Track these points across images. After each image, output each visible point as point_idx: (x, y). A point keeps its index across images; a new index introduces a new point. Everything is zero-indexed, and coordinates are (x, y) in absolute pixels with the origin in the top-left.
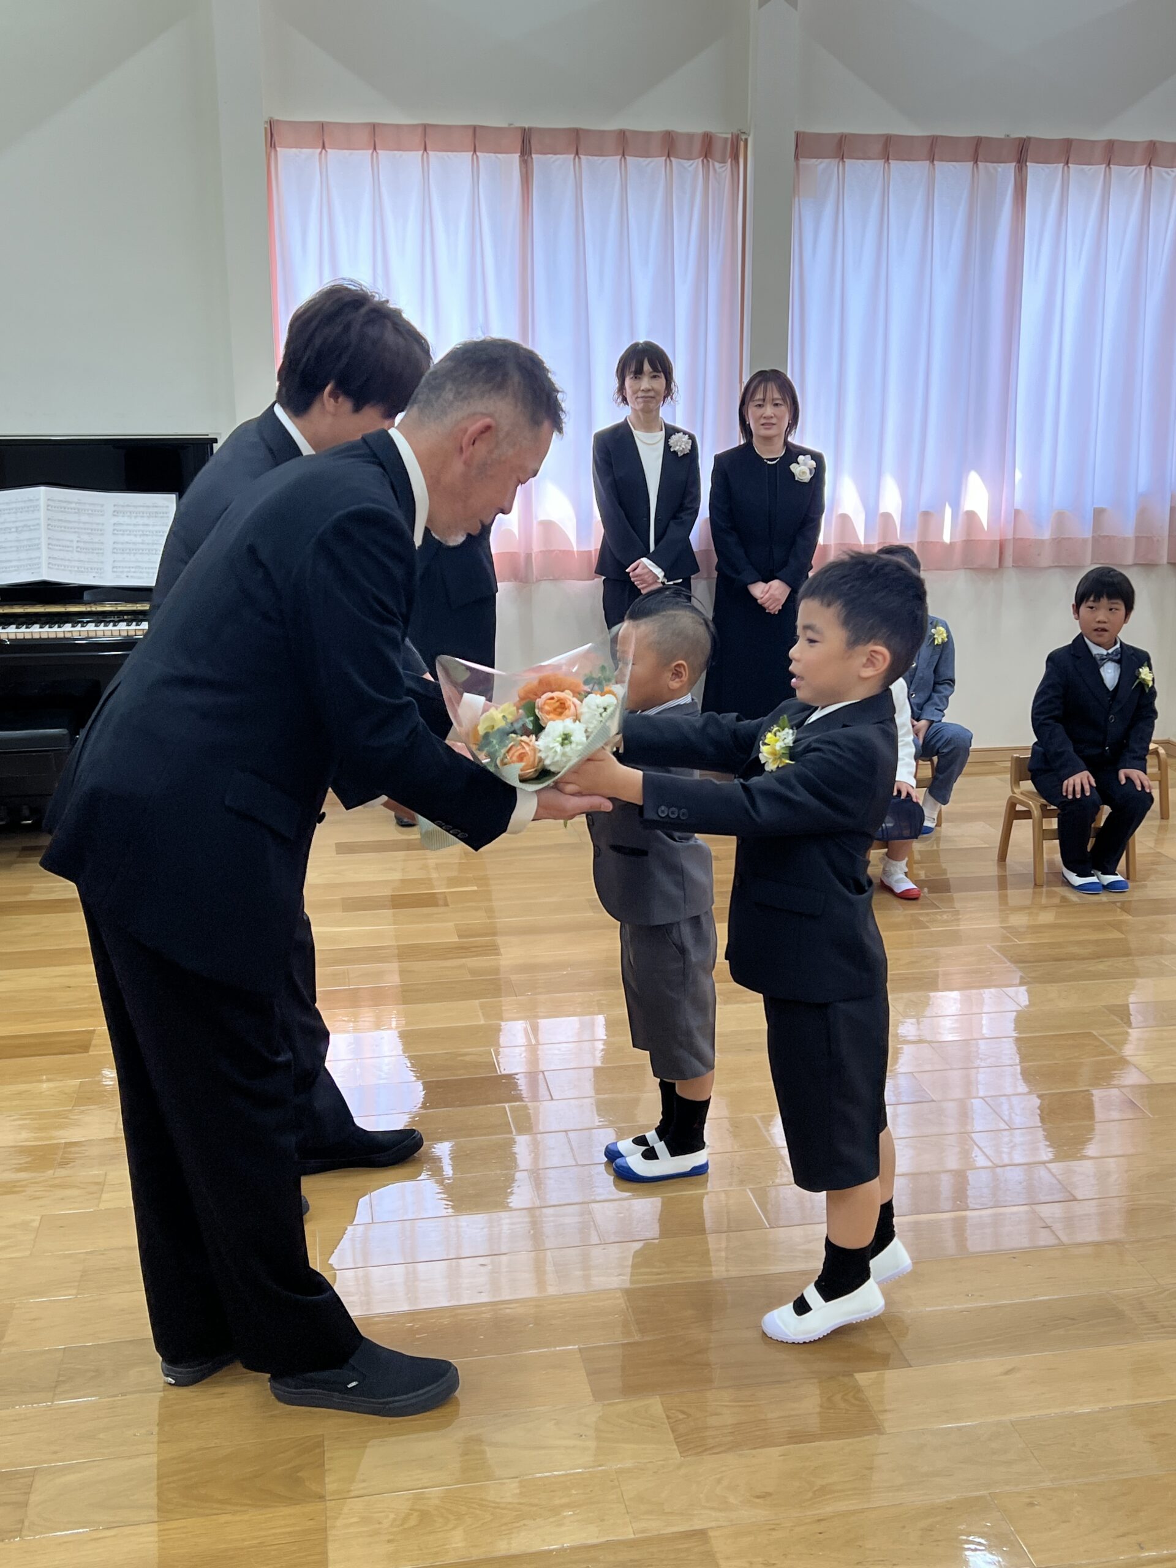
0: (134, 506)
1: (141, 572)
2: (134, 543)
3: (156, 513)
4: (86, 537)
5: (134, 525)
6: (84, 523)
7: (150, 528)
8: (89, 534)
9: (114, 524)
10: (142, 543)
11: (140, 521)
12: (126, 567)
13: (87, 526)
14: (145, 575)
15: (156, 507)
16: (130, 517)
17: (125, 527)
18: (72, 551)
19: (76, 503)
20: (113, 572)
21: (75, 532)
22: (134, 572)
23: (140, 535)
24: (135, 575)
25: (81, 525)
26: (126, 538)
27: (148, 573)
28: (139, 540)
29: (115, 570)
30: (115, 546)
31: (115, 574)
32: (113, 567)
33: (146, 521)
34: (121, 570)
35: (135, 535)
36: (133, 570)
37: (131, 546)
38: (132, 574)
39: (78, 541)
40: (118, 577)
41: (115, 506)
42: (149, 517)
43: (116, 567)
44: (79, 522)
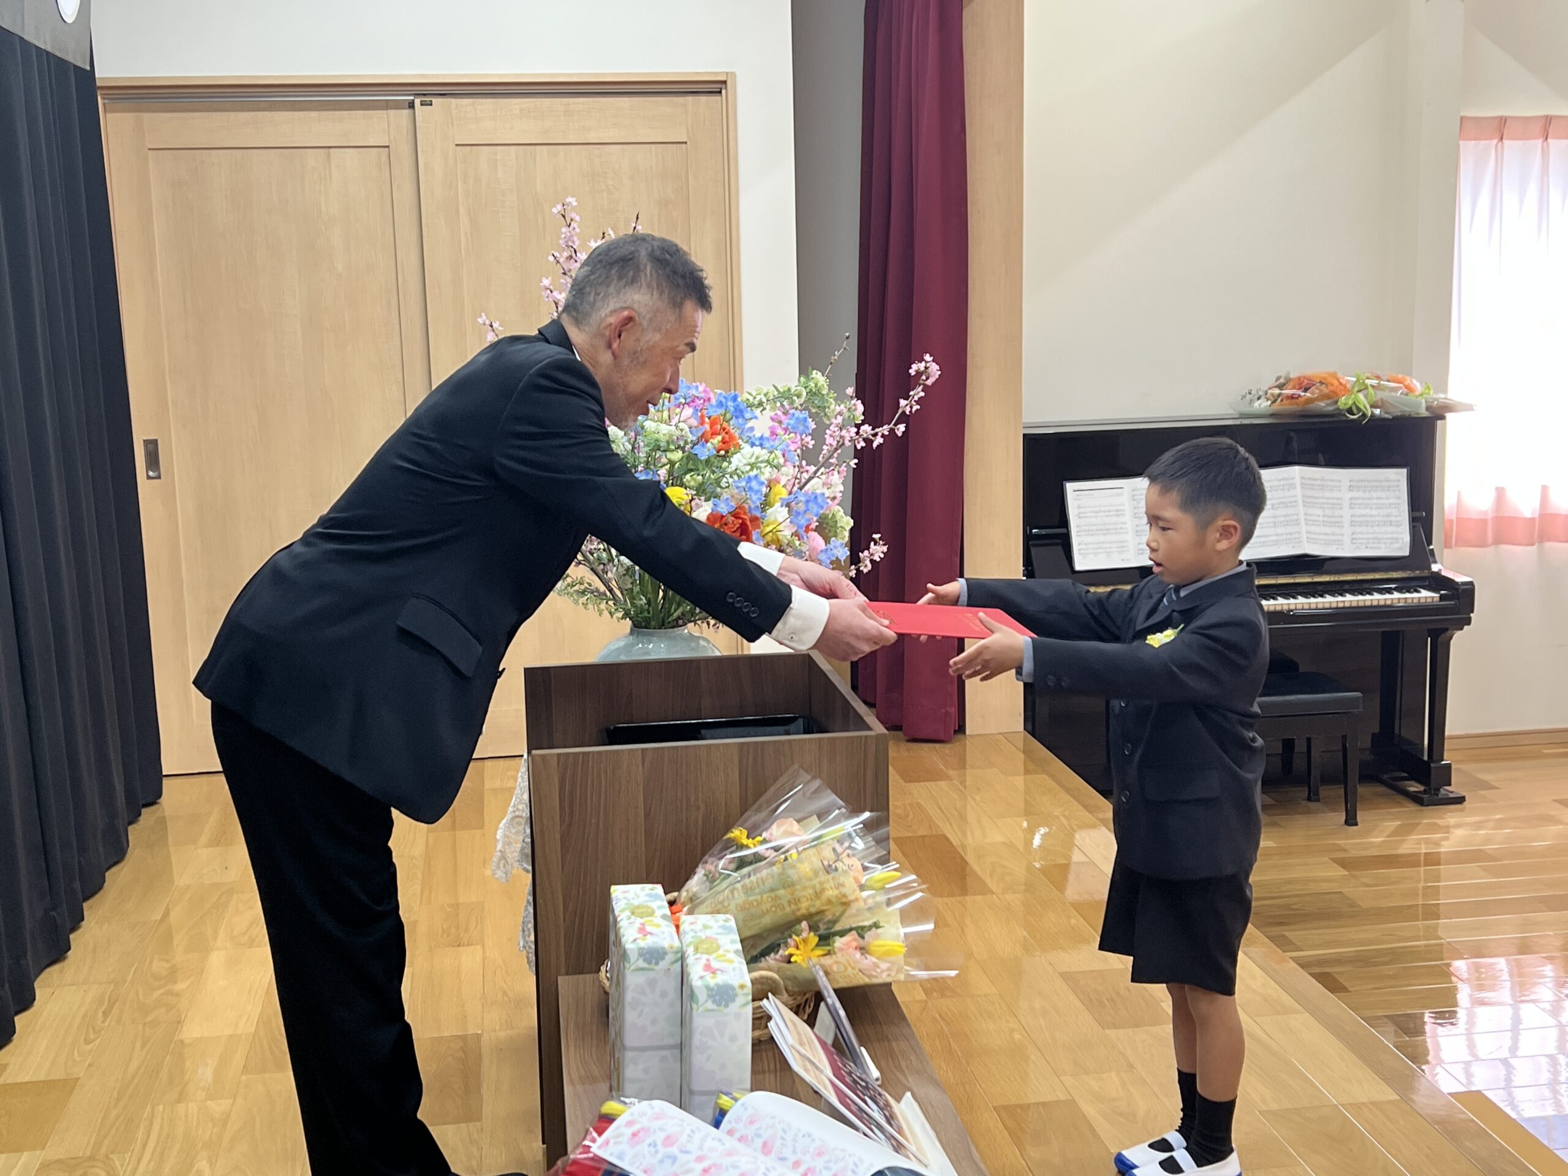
0: (1369, 481)
1: (1379, 543)
2: (1371, 516)
3: (1389, 487)
4: (1328, 512)
5: (1369, 498)
6: (1328, 498)
7: (1384, 501)
8: (1331, 508)
9: (1351, 499)
10: (1378, 516)
11: (1375, 495)
12: (1364, 539)
13: (1331, 501)
14: (1383, 546)
15: (1389, 481)
16: (1364, 491)
17: (1360, 501)
18: (1319, 525)
19: (1323, 480)
20: (1352, 543)
21: (1321, 507)
22: (1373, 543)
23: (1376, 509)
24: (1371, 545)
25: (1325, 501)
26: (1365, 512)
27: (1385, 543)
28: (1375, 512)
29: (1354, 541)
30: (1353, 519)
31: (1355, 546)
32: (1352, 540)
33: (1379, 494)
34: (1360, 541)
35: (1371, 508)
36: (1371, 541)
37: (1368, 519)
39: (1323, 516)
40: (1357, 548)
41: (1350, 481)
42: (1382, 491)
43: (1355, 539)
44: (1323, 498)
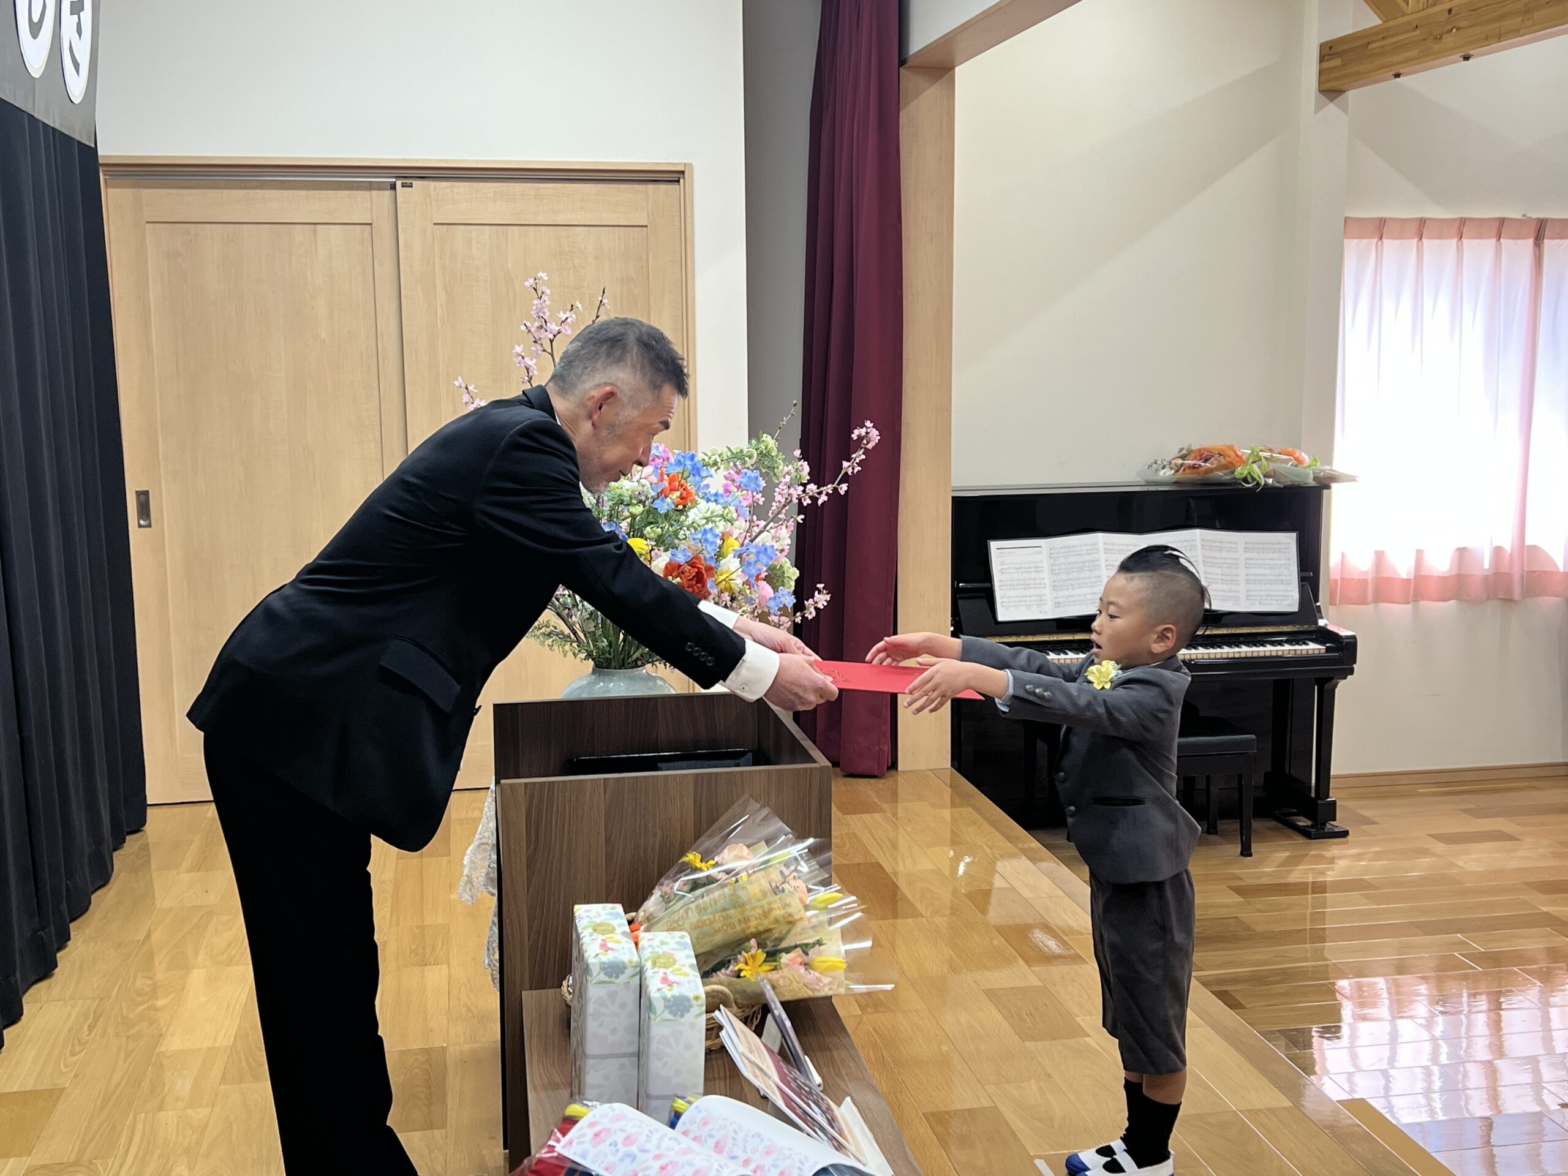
0: (1262, 544)
1: (1272, 600)
2: (1264, 575)
3: (1280, 549)
4: (1226, 571)
5: (1262, 559)
6: (1225, 559)
7: (1277, 562)
8: (1228, 568)
9: (1246, 559)
10: (1271, 575)
11: (1267, 556)
12: (1258, 596)
13: (1228, 561)
14: (1274, 602)
15: (1280, 544)
16: (1258, 553)
17: (1254, 562)
18: (1218, 583)
19: (1219, 542)
20: (1248, 600)
21: (1219, 567)
22: (1266, 600)
23: (1269, 568)
24: (1267, 602)
25: (1223, 561)
26: (1258, 571)
27: (1277, 600)
28: (1267, 572)
29: (1249, 598)
30: (1248, 577)
31: (1249, 602)
32: (1247, 596)
33: (1271, 555)
34: (1255, 598)
35: (1264, 568)
36: (1265, 598)
37: (1262, 578)
38: (1264, 602)
39: (1222, 575)
40: (1252, 604)
41: (1246, 543)
42: (1274, 552)
43: (1251, 596)
44: (1221, 558)
